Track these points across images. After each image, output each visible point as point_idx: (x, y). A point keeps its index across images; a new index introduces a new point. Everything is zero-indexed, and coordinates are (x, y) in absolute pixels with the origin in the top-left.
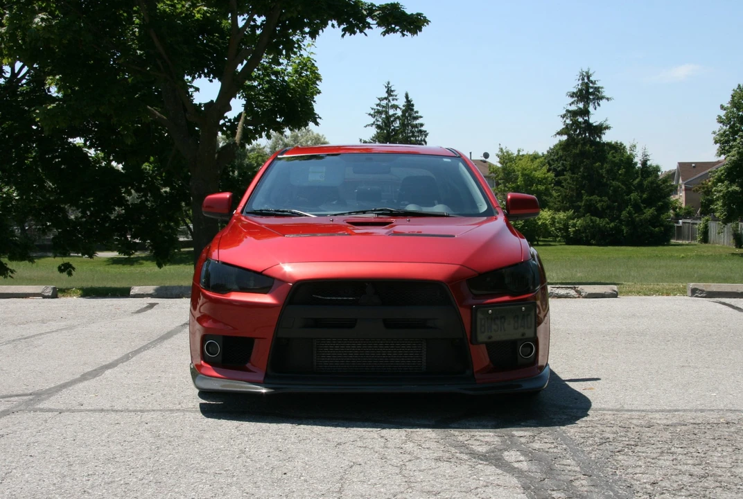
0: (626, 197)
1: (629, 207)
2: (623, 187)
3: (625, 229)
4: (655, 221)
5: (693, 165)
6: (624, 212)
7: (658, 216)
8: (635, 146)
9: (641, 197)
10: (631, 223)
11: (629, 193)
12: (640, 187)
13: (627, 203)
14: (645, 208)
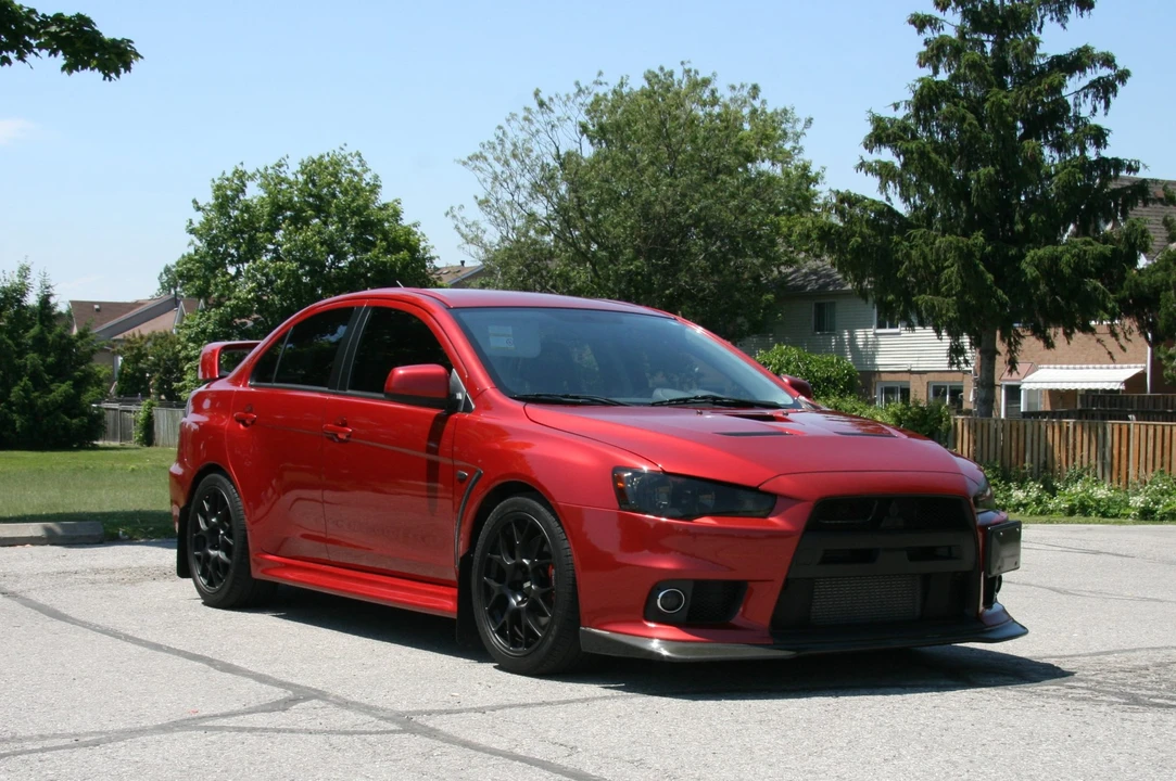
0: (17, 361)
1: (25, 379)
2: (10, 342)
3: (19, 421)
4: (72, 405)
5: (97, 307)
6: (16, 389)
7: (78, 395)
8: (28, 269)
9: (44, 361)
10: (27, 407)
11: (21, 355)
12: (40, 344)
13: (18, 373)
14: (52, 381)
